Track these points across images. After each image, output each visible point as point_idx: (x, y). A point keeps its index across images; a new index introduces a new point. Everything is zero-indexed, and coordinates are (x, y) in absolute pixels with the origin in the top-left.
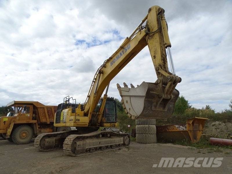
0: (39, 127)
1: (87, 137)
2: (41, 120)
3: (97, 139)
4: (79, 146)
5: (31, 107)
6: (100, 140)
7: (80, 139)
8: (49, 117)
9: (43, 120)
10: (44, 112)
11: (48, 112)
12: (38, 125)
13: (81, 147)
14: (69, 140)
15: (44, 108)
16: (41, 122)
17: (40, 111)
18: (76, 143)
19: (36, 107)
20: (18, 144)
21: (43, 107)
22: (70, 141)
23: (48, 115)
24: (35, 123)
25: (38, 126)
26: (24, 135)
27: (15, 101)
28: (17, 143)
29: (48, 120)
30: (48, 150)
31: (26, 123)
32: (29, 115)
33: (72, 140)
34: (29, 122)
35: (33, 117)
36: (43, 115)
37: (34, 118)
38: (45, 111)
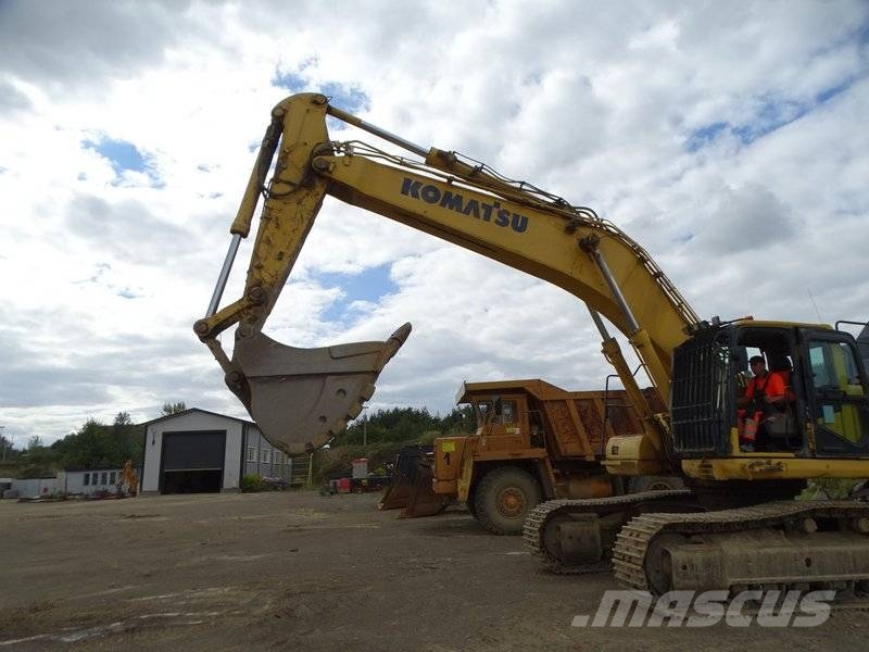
0: (556, 475)
1: (728, 529)
2: (561, 446)
3: (788, 543)
4: (685, 567)
5: (522, 401)
6: (806, 549)
7: (694, 538)
8: (591, 438)
9: (570, 448)
10: (569, 418)
11: (582, 418)
12: (553, 468)
13: (697, 578)
14: (633, 538)
15: (563, 401)
16: (563, 454)
17: (554, 414)
18: (666, 554)
19: (537, 400)
20: (497, 534)
21: (561, 399)
22: (637, 543)
23: (585, 427)
24: (543, 461)
25: (552, 472)
26: (512, 500)
27: (466, 385)
28: (495, 529)
29: (586, 445)
30: (576, 571)
31: (510, 457)
32: (517, 431)
33: (644, 539)
34: (523, 457)
35: (533, 436)
36: (567, 427)
37: (535, 442)
38: (570, 414)
